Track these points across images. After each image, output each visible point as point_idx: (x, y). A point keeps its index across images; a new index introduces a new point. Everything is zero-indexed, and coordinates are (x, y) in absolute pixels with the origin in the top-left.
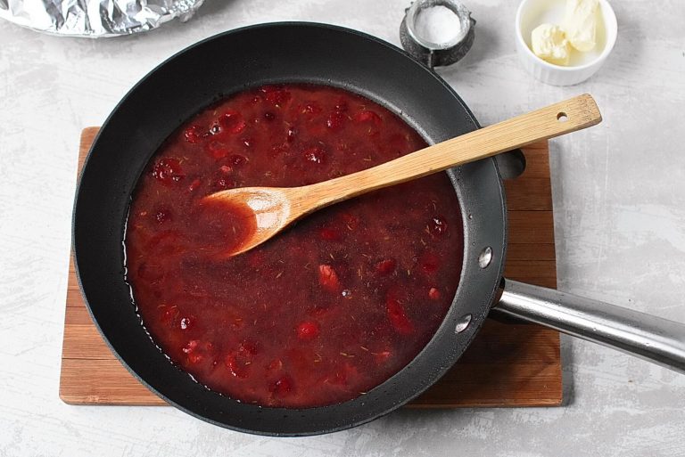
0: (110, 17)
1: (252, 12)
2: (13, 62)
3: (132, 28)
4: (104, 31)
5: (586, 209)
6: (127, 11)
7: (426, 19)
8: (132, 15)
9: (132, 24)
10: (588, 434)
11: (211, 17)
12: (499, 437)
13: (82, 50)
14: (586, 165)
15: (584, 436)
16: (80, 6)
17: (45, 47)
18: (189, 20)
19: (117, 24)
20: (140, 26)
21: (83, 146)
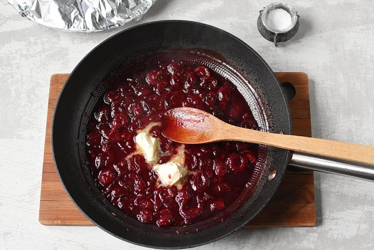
0: (97, 20)
2: (43, 46)
3: (109, 27)
4: (94, 29)
5: (365, 119)
6: (106, 17)
7: (272, 16)
8: (109, 19)
9: (109, 24)
13: (81, 39)
14: (364, 94)
16: (81, 15)
17: (61, 38)
18: (139, 21)
19: (101, 24)
20: (114, 25)
21: (52, 84)
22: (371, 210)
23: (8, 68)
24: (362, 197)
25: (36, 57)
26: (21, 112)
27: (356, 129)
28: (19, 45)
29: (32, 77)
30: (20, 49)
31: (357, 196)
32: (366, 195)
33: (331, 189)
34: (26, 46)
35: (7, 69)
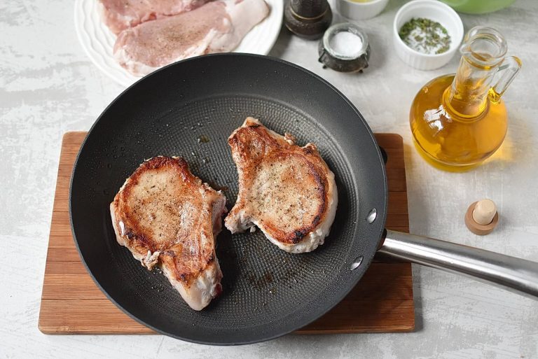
2: (65, 114)
21: (64, 145)
22: (493, 350)
23: (13, 139)
24: (481, 332)
25: (53, 127)
26: (26, 199)
27: (476, 242)
28: (31, 109)
29: (45, 154)
30: (32, 116)
31: (474, 330)
32: (487, 330)
33: (440, 320)
34: (41, 111)
35: (11, 141)
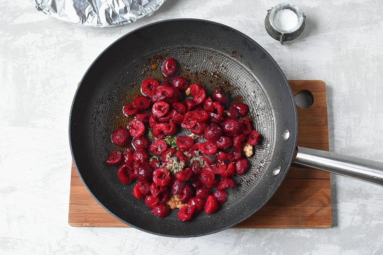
0: (111, 16)
1: (185, 11)
2: (58, 39)
3: (122, 22)
4: (107, 24)
5: (363, 116)
6: (119, 13)
7: (279, 16)
8: (122, 15)
9: (122, 20)
10: (363, 235)
11: (163, 14)
12: (316, 237)
13: (94, 32)
14: (364, 92)
15: (361, 236)
16: (95, 11)
17: (75, 31)
18: (151, 16)
19: (114, 20)
20: (127, 21)
22: (365, 203)
24: (357, 190)
25: (51, 49)
27: (355, 126)
28: (35, 37)
29: (47, 69)
30: (36, 41)
31: (352, 189)
34: (42, 38)
35: (23, 60)
